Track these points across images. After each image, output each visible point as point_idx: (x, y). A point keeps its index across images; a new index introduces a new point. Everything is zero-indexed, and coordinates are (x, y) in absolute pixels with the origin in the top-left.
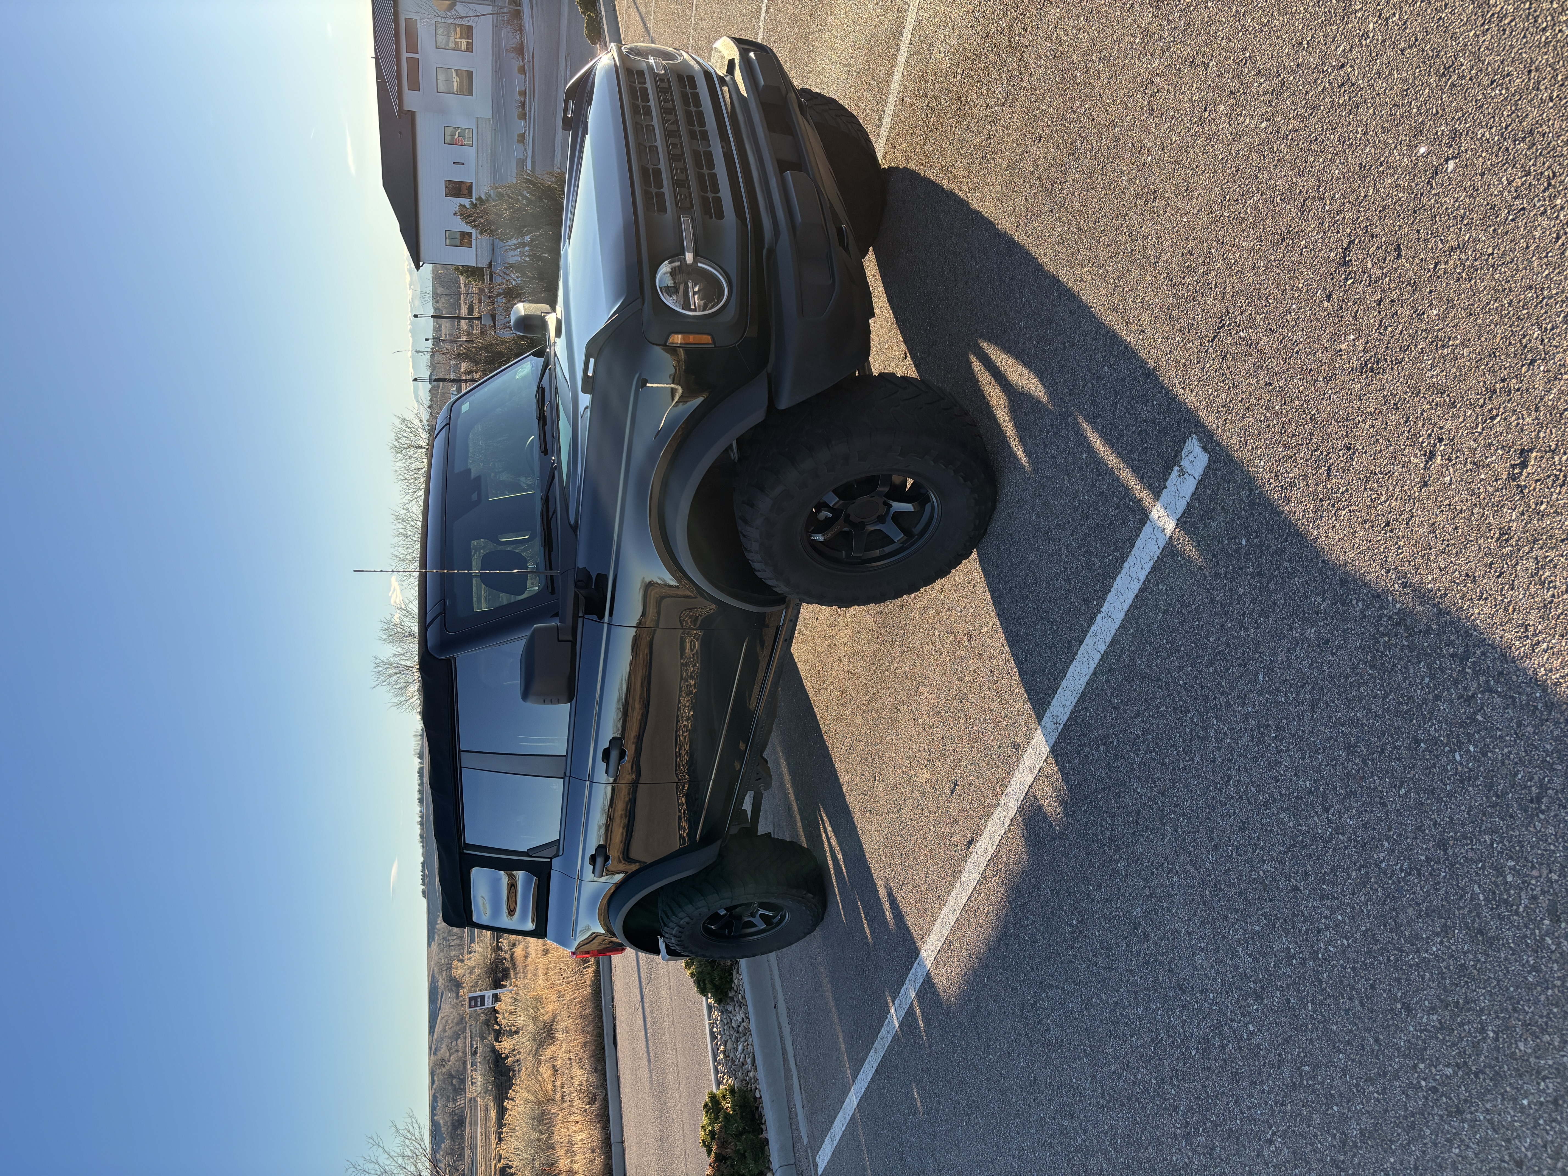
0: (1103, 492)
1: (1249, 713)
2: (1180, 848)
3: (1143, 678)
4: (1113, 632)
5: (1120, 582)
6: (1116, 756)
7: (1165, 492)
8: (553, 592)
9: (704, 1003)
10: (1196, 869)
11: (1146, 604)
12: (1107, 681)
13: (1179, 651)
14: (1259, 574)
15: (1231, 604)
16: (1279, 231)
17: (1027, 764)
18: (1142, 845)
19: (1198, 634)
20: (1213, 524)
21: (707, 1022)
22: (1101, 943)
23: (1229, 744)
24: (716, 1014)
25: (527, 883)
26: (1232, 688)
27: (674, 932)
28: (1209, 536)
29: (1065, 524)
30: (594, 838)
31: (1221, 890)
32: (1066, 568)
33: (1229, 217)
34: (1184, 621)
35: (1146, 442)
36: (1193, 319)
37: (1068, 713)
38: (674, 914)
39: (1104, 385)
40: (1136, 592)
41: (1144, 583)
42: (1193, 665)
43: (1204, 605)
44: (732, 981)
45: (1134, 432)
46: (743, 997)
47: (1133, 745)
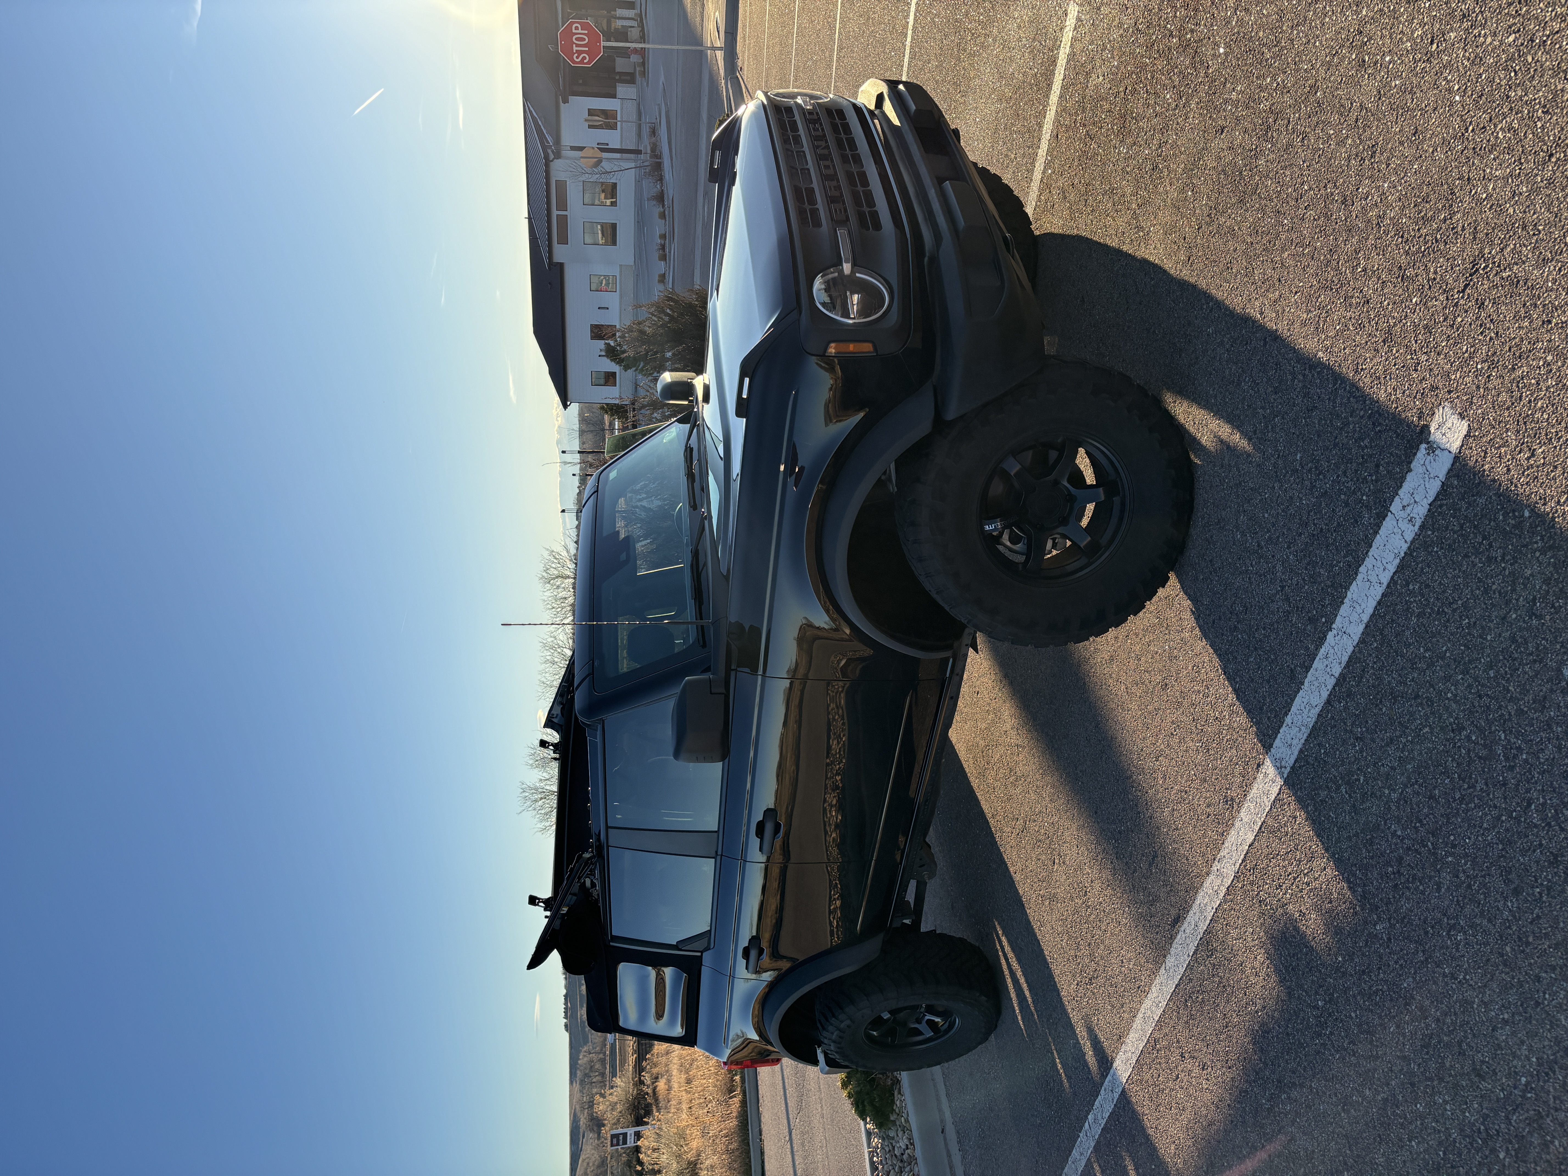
0: (1326, 492)
1: (1551, 718)
2: (1465, 897)
3: (1395, 698)
4: (1350, 649)
5: (1355, 591)
6: (1364, 795)
7: (1409, 477)
8: (704, 646)
9: (863, 1129)
10: (1490, 921)
11: (1394, 610)
12: (1346, 708)
13: (1443, 658)
14: (1551, 548)
15: (1514, 590)
16: (1545, 148)
17: (1245, 820)
18: (1408, 899)
19: (1469, 634)
20: (1482, 501)
21: (866, 1150)
22: (1360, 1026)
23: (1526, 761)
24: (875, 1141)
25: (676, 981)
26: (1525, 692)
27: (834, 1037)
28: (1476, 515)
29: (1278, 537)
30: (747, 928)
31: (1528, 944)
32: (1283, 587)
33: (1474, 148)
34: (1448, 621)
35: (1380, 424)
36: (1435, 273)
37: (1296, 753)
38: (834, 1016)
39: (1318, 373)
40: (1378, 598)
41: (1388, 586)
42: (1465, 672)
43: (1476, 598)
44: (893, 1102)
45: (1362, 417)
46: (907, 1121)
47: (1387, 779)
